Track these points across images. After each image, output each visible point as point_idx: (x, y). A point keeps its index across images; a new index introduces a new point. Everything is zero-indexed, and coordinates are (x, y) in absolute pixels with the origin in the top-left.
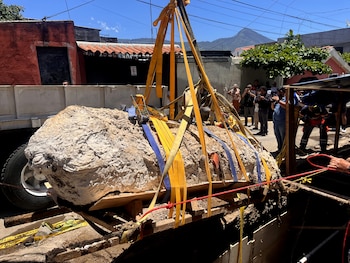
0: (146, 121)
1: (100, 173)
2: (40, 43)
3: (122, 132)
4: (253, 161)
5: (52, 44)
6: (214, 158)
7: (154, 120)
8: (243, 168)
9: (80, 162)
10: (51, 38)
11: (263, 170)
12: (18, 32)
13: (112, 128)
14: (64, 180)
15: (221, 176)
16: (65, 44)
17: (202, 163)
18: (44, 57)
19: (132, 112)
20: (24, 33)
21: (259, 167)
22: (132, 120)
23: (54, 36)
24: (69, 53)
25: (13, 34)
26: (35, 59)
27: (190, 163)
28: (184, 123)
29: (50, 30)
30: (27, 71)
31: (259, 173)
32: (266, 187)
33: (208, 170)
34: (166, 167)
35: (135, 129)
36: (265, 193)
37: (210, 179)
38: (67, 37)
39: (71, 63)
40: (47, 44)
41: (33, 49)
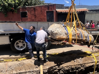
0: (66, 27)
1: (58, 34)
2: (47, 10)
3: (62, 28)
4: (87, 36)
5: (50, 10)
6: (78, 34)
7: (67, 27)
8: (84, 37)
9: (55, 32)
10: (50, 9)
11: (89, 38)
12: (43, 8)
13: (60, 27)
14: (53, 34)
15: (79, 38)
16: (53, 10)
17: (75, 35)
18: (48, 14)
19: (63, 25)
20: (44, 8)
21: (88, 37)
22: (63, 26)
23: (51, 8)
24: (54, 12)
25: (41, 8)
26: (46, 14)
27: (73, 34)
28: (73, 28)
29: (50, 7)
30: (44, 17)
31: (88, 39)
32: (90, 42)
33: (77, 36)
34: (69, 34)
35: (64, 28)
36: (89, 43)
37: (77, 38)
38: (54, 8)
39: (54, 15)
40: (49, 10)
41: (46, 12)
